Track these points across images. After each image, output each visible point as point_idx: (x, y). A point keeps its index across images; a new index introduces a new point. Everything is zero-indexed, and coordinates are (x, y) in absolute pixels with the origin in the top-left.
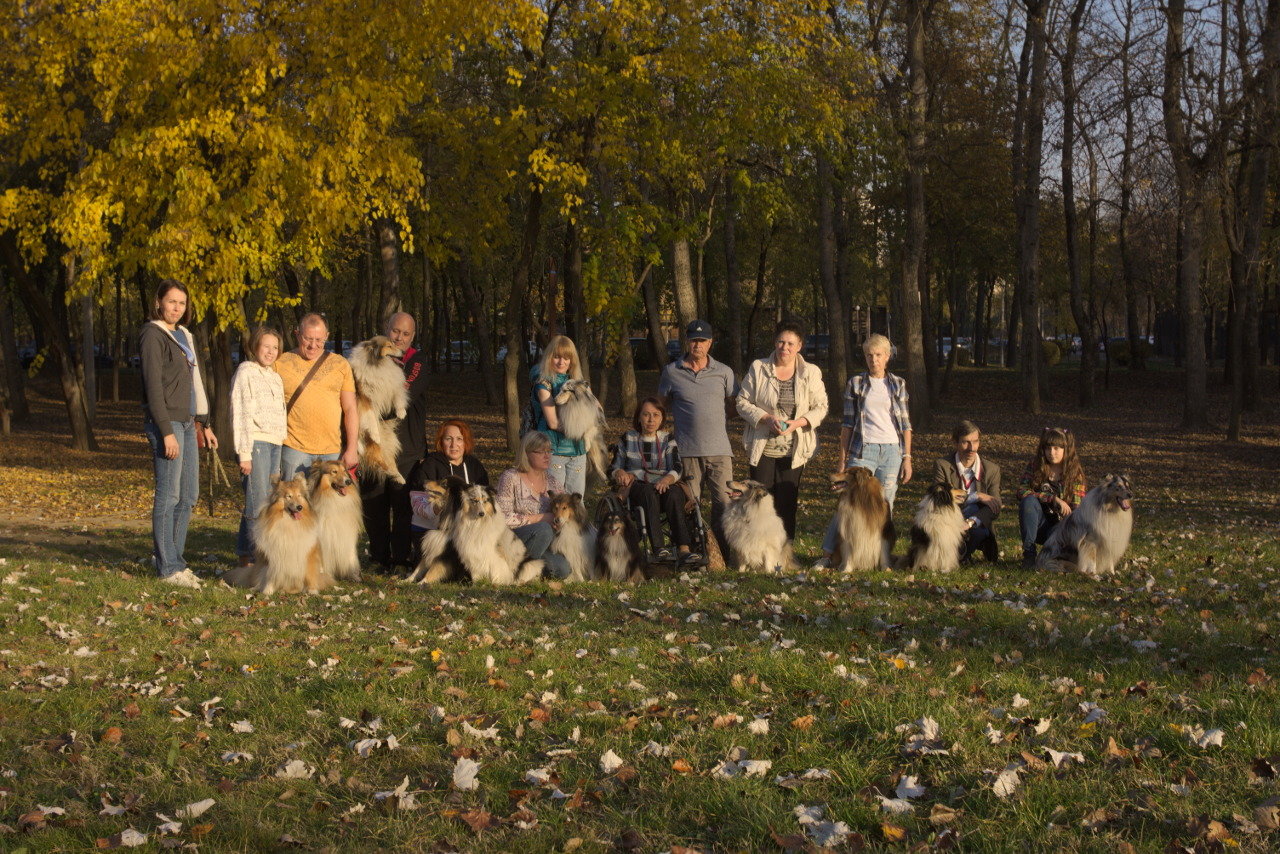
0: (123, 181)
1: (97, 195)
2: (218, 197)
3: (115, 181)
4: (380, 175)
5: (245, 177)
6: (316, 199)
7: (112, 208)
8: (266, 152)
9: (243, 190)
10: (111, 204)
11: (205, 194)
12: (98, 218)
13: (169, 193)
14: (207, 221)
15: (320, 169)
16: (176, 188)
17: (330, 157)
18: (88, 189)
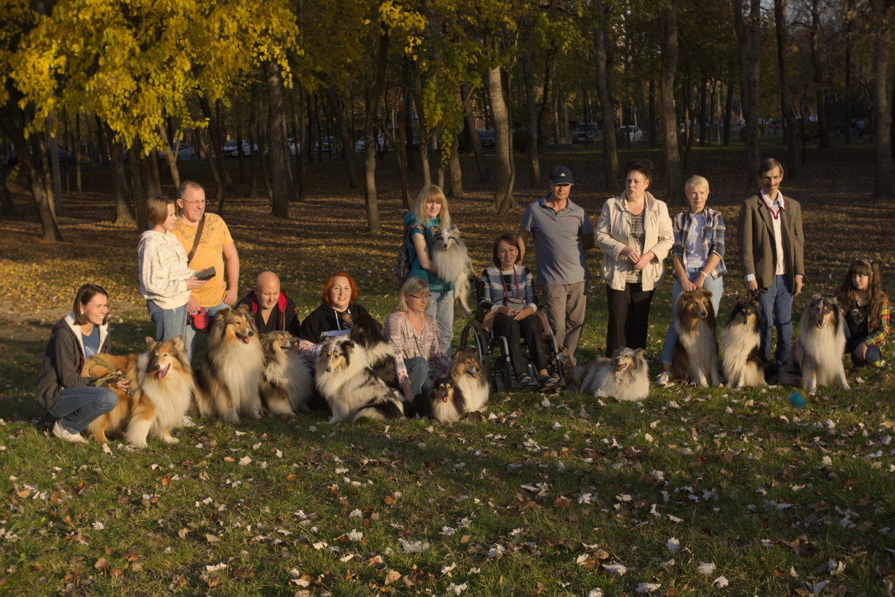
0: (64, 40)
1: (44, 51)
2: (138, 50)
3: (57, 40)
4: (264, 28)
5: (159, 33)
6: (215, 48)
7: (56, 61)
8: (173, 13)
9: (158, 44)
10: (56, 58)
11: (128, 49)
12: (46, 70)
13: (100, 47)
14: (131, 70)
15: (217, 25)
16: (106, 44)
17: (224, 16)
18: (37, 47)
